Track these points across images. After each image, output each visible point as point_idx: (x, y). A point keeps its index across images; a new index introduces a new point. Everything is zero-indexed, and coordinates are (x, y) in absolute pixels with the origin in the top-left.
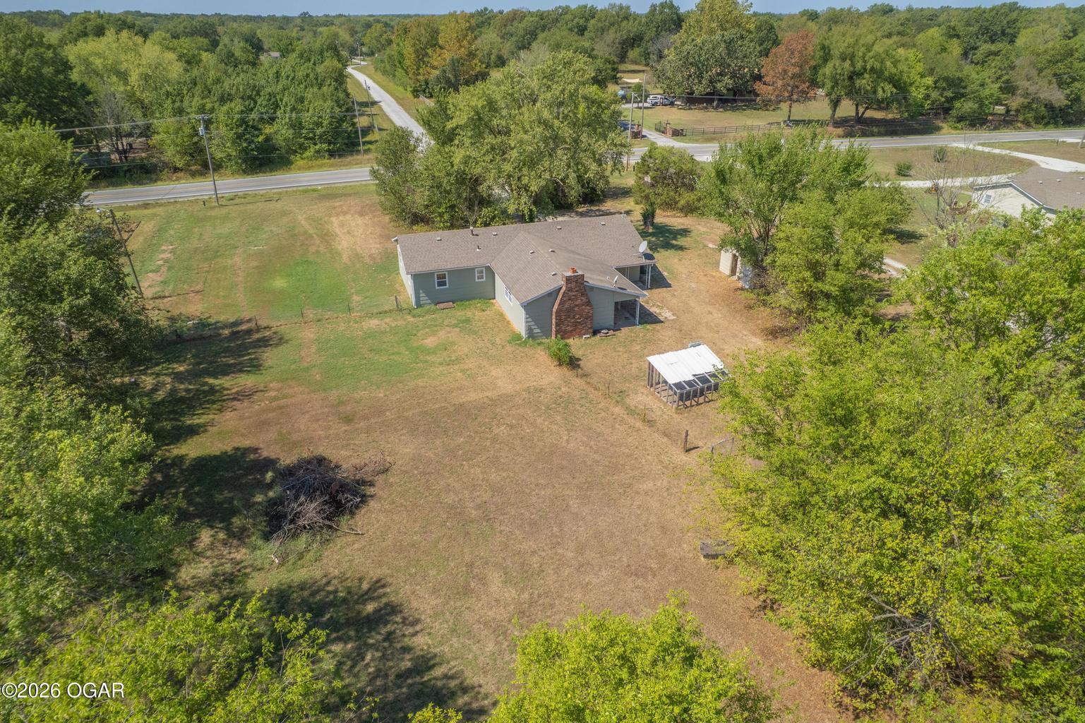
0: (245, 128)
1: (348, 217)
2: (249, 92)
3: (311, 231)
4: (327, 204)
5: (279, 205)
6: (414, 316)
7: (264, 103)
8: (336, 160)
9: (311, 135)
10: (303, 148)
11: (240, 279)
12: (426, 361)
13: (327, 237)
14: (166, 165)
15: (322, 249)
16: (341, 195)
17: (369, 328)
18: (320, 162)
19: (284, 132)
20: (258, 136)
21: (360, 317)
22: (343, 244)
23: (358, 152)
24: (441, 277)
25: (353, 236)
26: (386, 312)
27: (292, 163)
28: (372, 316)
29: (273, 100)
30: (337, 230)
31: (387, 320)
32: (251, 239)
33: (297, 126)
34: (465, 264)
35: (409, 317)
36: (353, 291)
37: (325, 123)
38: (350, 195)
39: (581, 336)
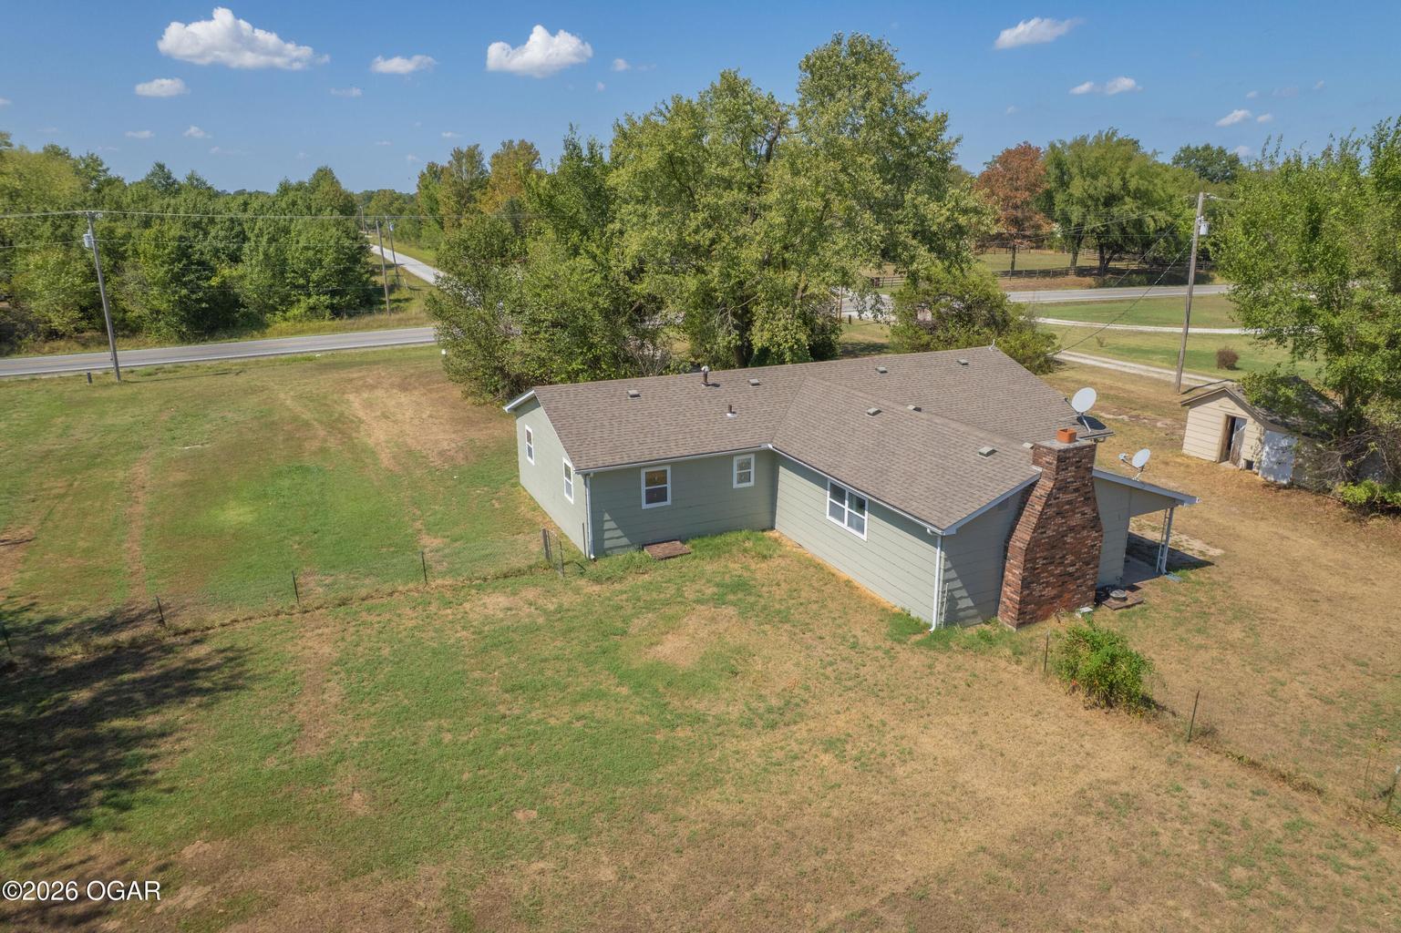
0: (186, 263)
1: (380, 393)
2: (195, 217)
3: (307, 416)
4: (335, 375)
5: (241, 380)
6: (597, 580)
7: (222, 233)
8: (346, 321)
9: (301, 281)
10: (287, 302)
11: (140, 508)
12: (699, 719)
13: (341, 426)
14: (32, 326)
15: (332, 443)
16: (361, 364)
17: (487, 620)
18: (316, 324)
19: (255, 276)
20: (208, 279)
21: (454, 589)
22: (377, 435)
23: (381, 311)
24: (656, 479)
25: (395, 422)
26: (520, 573)
27: (268, 326)
28: (484, 584)
29: (237, 229)
30: (361, 414)
31: (530, 594)
32: (177, 433)
33: (277, 265)
34: (712, 445)
35: (582, 582)
36: (418, 525)
37: (326, 262)
38: (375, 363)
39: (1072, 608)
